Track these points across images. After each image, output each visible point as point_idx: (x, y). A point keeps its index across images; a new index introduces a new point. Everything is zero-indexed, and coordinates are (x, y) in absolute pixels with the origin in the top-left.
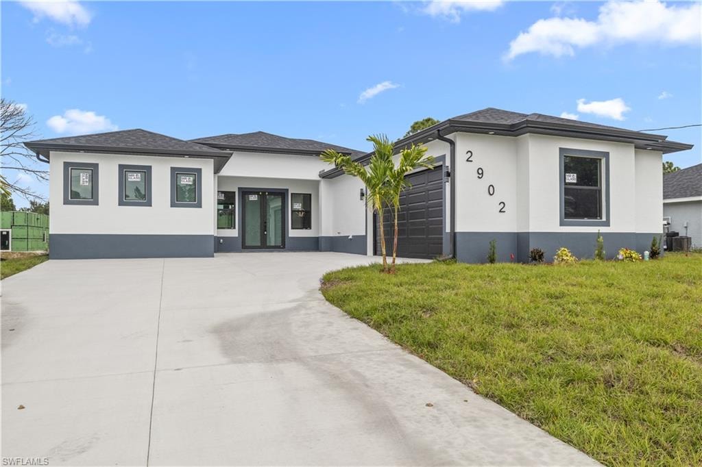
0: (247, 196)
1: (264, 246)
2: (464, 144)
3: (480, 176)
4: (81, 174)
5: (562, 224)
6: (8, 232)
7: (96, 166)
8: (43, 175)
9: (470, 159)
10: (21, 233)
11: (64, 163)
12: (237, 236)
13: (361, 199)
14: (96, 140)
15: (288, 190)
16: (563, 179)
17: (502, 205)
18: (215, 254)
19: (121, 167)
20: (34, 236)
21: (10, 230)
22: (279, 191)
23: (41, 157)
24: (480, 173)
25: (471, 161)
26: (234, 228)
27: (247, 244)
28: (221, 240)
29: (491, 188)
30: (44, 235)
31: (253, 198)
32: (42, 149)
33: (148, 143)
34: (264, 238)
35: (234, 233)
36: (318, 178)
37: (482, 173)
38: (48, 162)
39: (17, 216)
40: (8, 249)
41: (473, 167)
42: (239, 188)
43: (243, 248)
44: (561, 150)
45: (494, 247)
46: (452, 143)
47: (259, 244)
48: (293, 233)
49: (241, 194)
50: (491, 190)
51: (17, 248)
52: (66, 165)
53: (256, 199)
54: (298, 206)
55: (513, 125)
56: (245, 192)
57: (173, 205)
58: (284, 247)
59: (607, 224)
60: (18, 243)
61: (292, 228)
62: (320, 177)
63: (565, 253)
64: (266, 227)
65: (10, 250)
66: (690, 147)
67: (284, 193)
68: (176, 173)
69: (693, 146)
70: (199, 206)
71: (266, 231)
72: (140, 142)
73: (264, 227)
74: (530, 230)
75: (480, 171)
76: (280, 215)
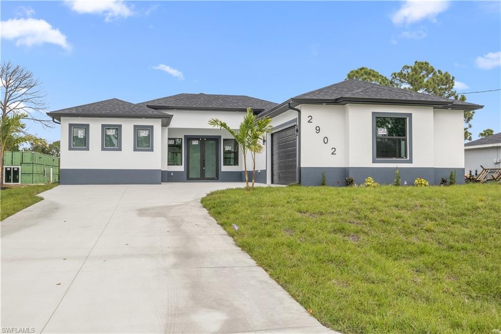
0: (190, 141)
1: (203, 179)
2: (306, 112)
3: (318, 131)
4: (79, 131)
5: (374, 162)
6: (18, 169)
7: (88, 125)
8: (46, 123)
9: (310, 121)
10: (28, 169)
11: (69, 124)
12: (183, 170)
13: (264, 144)
14: (87, 109)
15: (221, 136)
16: (375, 132)
17: (334, 150)
18: (162, 183)
19: (103, 126)
20: (37, 171)
21: (20, 167)
22: (214, 138)
23: (55, 120)
24: (318, 130)
25: (311, 122)
26: (181, 165)
27: (190, 177)
28: (172, 174)
29: (326, 139)
30: (44, 171)
31: (195, 143)
32: (56, 116)
33: (119, 110)
34: (203, 172)
35: (181, 168)
37: (319, 130)
38: (60, 124)
39: (25, 156)
40: (18, 182)
41: (313, 126)
42: (185, 136)
43: (187, 179)
44: (373, 113)
45: (324, 176)
46: (299, 111)
47: (199, 177)
48: (224, 168)
49: (186, 139)
50: (326, 140)
51: (25, 182)
52: (70, 125)
53: (197, 144)
54: (228, 148)
55: (337, 99)
56: (189, 139)
57: (135, 150)
58: (218, 179)
59: (411, 161)
60: (26, 178)
61: (224, 165)
63: (370, 180)
64: (204, 164)
65: (20, 183)
66: (482, 107)
67: (218, 139)
68: (137, 129)
69: (483, 106)
70: (152, 150)
71: (204, 167)
72: (115, 109)
73: (203, 163)
74: (350, 166)
75: (318, 129)
76: (215, 155)
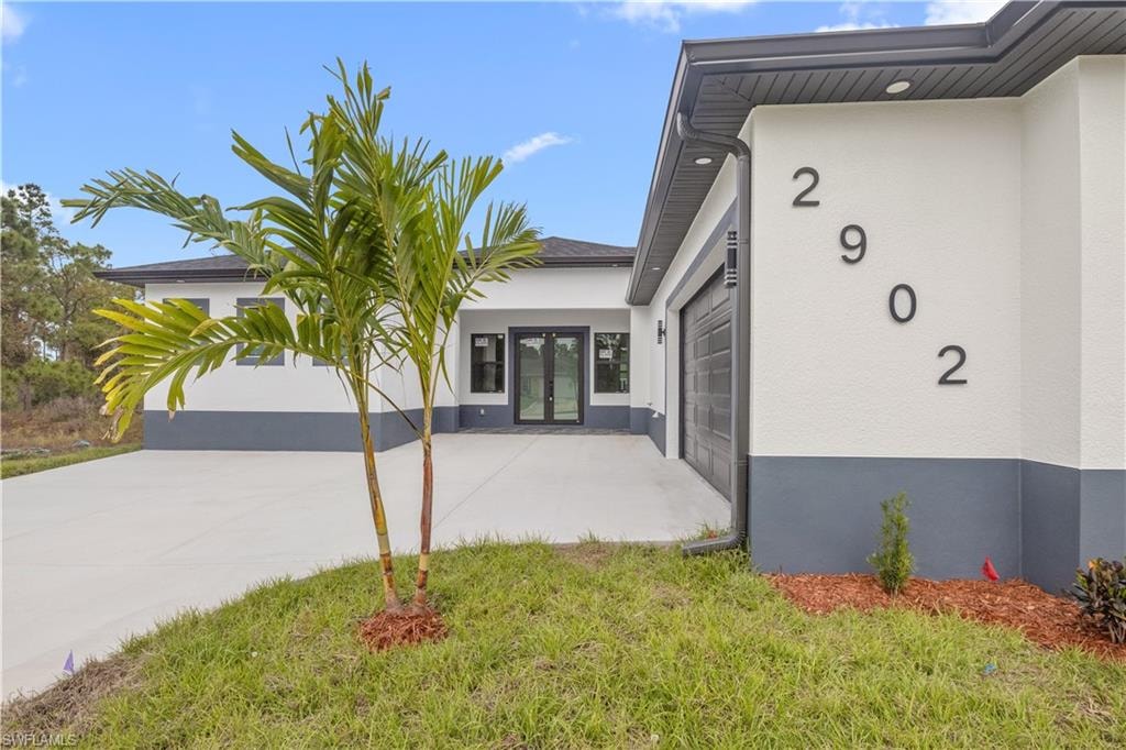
0: (523, 340)
1: (549, 423)
2: (783, 147)
3: (853, 255)
7: (206, 302)
9: (807, 198)
12: (506, 403)
13: (660, 342)
15: (589, 327)
17: (953, 358)
22: (576, 331)
24: (854, 244)
25: (816, 204)
26: (503, 391)
27: (522, 418)
28: (482, 412)
31: (536, 344)
34: (549, 408)
35: (502, 399)
36: (627, 306)
37: (863, 244)
41: (822, 223)
42: (510, 328)
43: (515, 423)
46: (742, 152)
47: (542, 417)
48: (597, 399)
49: (513, 337)
50: (902, 304)
54: (607, 354)
56: (518, 334)
58: (582, 423)
61: (596, 391)
62: (628, 303)
64: (552, 389)
67: (583, 333)
71: (552, 395)
73: (549, 389)
74: (1085, 464)
75: (853, 238)
76: (576, 370)
